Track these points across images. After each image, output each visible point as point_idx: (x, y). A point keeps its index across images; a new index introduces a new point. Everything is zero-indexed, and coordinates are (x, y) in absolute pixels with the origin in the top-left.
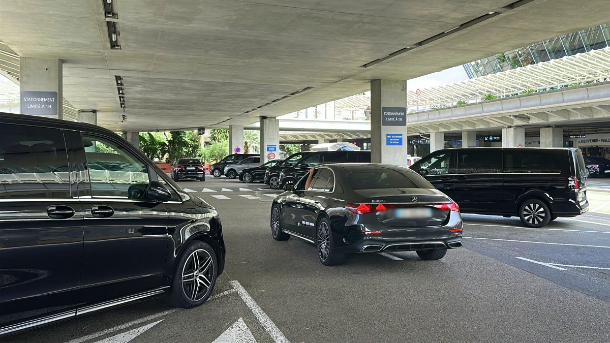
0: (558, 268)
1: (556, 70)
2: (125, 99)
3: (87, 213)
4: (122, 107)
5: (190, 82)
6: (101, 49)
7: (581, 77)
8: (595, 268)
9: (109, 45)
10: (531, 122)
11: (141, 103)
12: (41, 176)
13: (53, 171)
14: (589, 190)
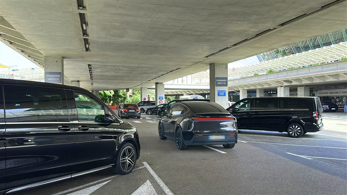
0: (308, 158)
1: (306, 57)
2: (93, 75)
3: (76, 129)
4: (91, 79)
5: (122, 66)
6: (81, 52)
7: (319, 61)
8: (327, 158)
9: (85, 49)
10: (293, 84)
11: (100, 77)
12: (54, 111)
13: (60, 109)
14: (324, 119)
